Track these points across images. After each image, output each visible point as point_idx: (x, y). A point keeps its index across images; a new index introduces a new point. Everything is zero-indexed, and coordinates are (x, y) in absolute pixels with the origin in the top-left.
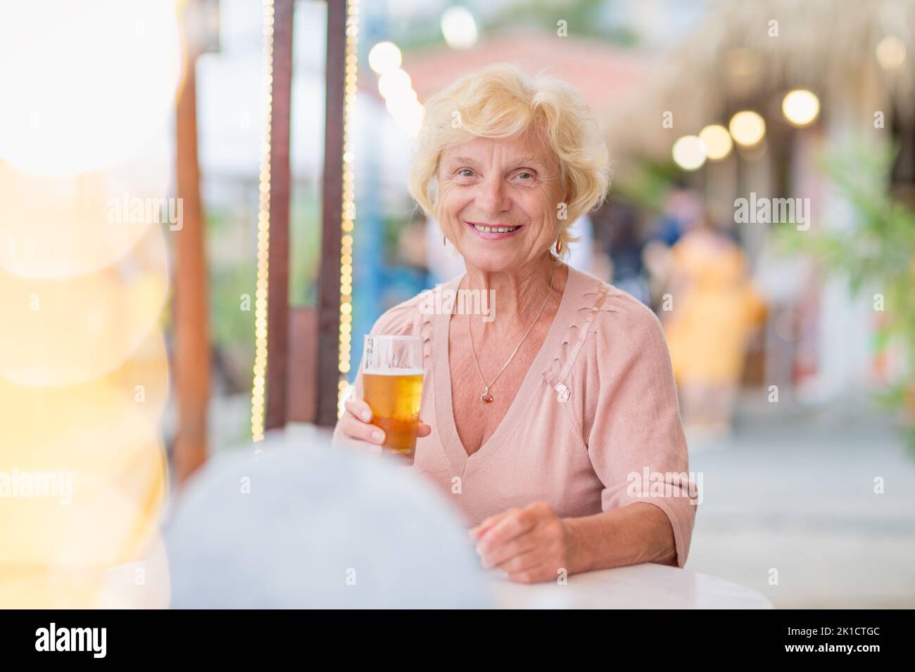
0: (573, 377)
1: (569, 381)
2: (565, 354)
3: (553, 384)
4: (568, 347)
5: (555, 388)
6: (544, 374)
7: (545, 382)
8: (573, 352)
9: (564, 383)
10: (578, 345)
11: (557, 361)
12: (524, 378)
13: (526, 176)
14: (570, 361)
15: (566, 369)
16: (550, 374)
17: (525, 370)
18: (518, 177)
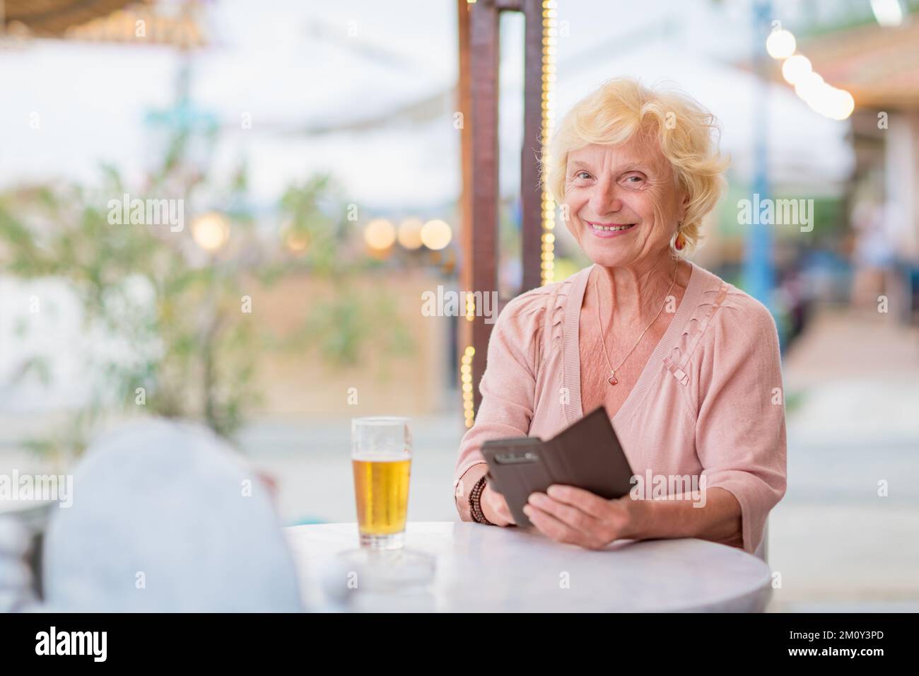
0: (691, 365)
1: (688, 368)
2: (684, 343)
3: (673, 370)
4: (688, 337)
5: (675, 374)
6: (665, 361)
7: (665, 368)
8: (693, 343)
9: (683, 370)
10: (698, 336)
11: (678, 350)
12: (646, 363)
13: (637, 179)
14: (689, 351)
15: (685, 358)
16: (670, 361)
17: (648, 356)
18: (629, 180)
